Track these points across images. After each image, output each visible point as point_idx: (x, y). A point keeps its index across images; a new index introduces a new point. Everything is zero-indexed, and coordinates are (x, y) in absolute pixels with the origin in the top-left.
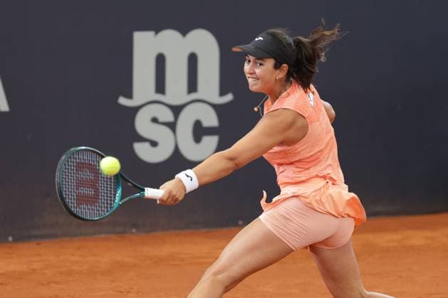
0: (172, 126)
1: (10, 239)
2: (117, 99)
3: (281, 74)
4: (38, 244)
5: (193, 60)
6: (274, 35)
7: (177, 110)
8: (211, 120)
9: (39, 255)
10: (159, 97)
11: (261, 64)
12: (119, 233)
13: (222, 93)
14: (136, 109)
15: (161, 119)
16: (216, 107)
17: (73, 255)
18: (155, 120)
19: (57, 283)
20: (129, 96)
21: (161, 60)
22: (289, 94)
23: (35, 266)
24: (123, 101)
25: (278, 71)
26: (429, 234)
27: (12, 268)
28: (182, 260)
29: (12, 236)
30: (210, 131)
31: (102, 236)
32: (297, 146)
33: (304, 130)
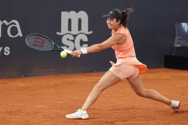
0: (73, 41)
1: (23, 76)
2: (56, 32)
3: (118, 23)
4: (32, 78)
5: (80, 21)
6: (116, 11)
7: (75, 36)
8: (85, 39)
9: (32, 81)
10: (69, 32)
11: (112, 20)
12: (57, 74)
13: (89, 31)
14: (62, 36)
15: (70, 39)
16: (87, 35)
17: (43, 81)
18: (68, 39)
19: (37, 90)
20: (60, 32)
21: (70, 21)
22: (121, 29)
23: (31, 85)
24: (58, 33)
25: (117, 22)
26: (153, 75)
27: (24, 85)
28: (76, 83)
29: (24, 76)
30: (85, 43)
31: (52, 75)
32: (122, 45)
33: (125, 41)
